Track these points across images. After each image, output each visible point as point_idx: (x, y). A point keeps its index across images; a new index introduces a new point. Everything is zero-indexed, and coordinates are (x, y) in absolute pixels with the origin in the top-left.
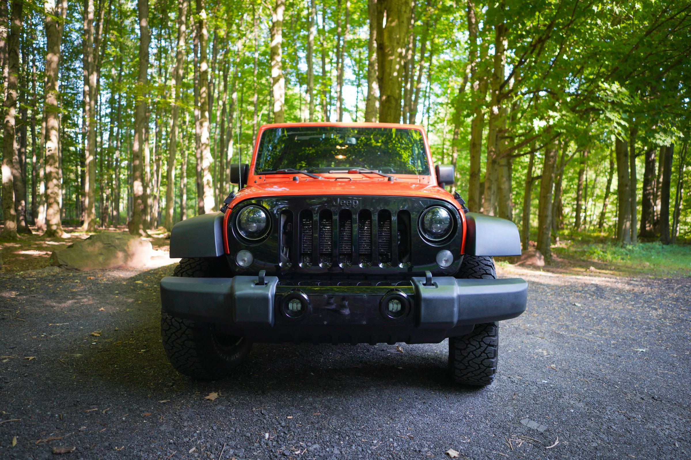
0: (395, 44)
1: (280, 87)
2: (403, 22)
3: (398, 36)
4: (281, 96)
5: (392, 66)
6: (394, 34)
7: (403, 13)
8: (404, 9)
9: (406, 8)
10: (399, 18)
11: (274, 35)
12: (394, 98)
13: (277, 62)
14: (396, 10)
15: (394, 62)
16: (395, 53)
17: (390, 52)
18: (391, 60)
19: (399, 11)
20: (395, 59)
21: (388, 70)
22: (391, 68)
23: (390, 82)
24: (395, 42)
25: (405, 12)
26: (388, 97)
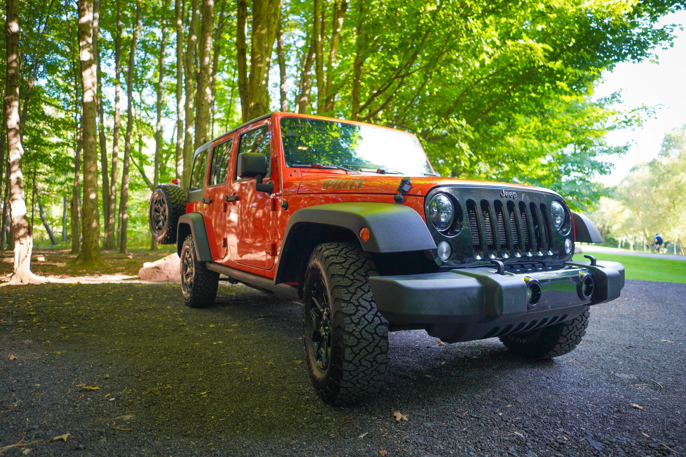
0: (264, 53)
1: (92, 74)
2: (272, 32)
3: (267, 45)
4: (93, 85)
5: (261, 74)
6: (263, 43)
7: (272, 24)
8: (273, 20)
9: (275, 20)
10: (268, 27)
11: (84, 10)
12: (263, 106)
13: (88, 43)
14: (266, 19)
15: (262, 70)
16: (264, 62)
17: (260, 59)
18: (260, 68)
19: (269, 21)
20: (264, 67)
21: (257, 77)
22: (260, 76)
23: (259, 90)
24: (264, 51)
25: (274, 23)
26: (257, 104)
